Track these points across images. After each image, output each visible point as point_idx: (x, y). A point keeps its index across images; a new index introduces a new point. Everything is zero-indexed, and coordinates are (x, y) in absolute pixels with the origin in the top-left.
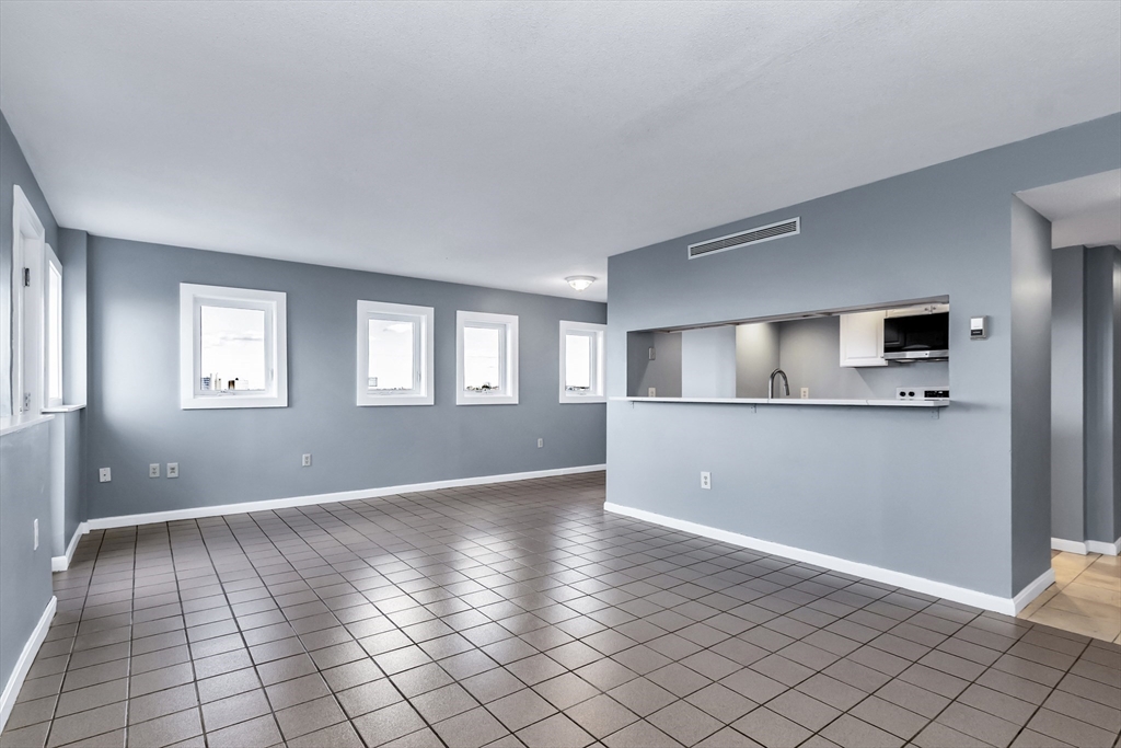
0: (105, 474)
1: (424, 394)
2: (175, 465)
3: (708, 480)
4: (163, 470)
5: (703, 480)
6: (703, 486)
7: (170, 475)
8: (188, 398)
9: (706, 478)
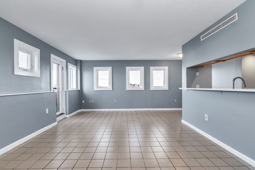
0: (83, 102)
1: (142, 88)
2: (93, 101)
3: (207, 118)
4: (91, 101)
5: (206, 117)
6: (206, 119)
7: (93, 103)
8: (95, 89)
9: (206, 116)
